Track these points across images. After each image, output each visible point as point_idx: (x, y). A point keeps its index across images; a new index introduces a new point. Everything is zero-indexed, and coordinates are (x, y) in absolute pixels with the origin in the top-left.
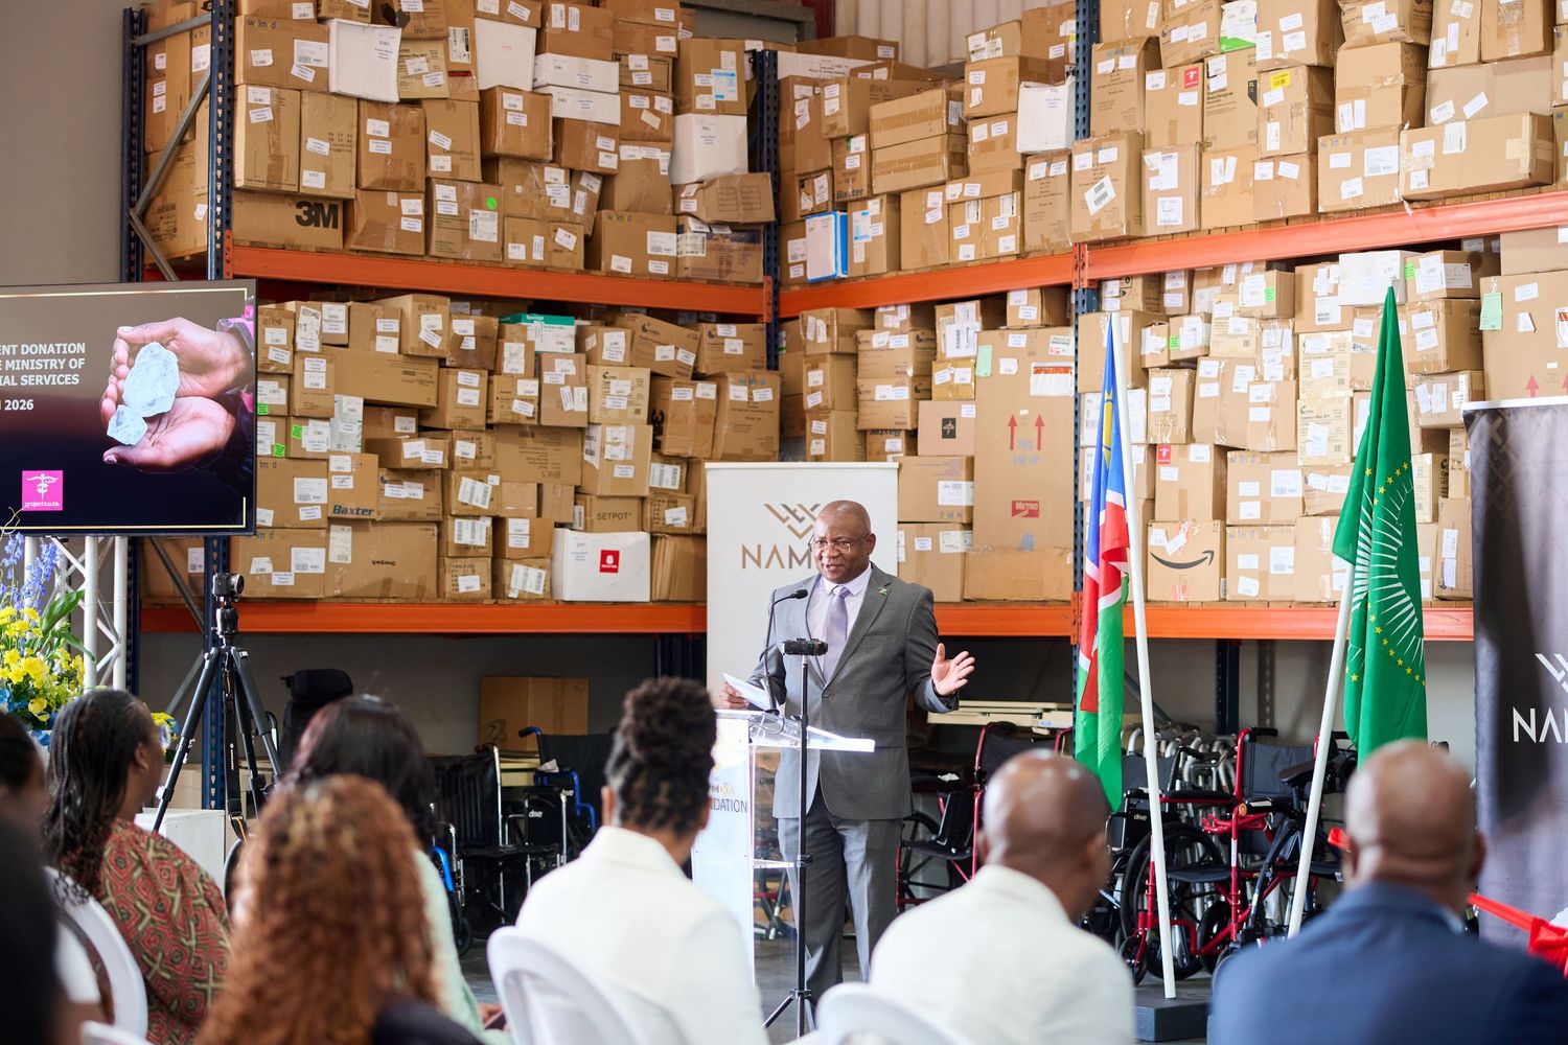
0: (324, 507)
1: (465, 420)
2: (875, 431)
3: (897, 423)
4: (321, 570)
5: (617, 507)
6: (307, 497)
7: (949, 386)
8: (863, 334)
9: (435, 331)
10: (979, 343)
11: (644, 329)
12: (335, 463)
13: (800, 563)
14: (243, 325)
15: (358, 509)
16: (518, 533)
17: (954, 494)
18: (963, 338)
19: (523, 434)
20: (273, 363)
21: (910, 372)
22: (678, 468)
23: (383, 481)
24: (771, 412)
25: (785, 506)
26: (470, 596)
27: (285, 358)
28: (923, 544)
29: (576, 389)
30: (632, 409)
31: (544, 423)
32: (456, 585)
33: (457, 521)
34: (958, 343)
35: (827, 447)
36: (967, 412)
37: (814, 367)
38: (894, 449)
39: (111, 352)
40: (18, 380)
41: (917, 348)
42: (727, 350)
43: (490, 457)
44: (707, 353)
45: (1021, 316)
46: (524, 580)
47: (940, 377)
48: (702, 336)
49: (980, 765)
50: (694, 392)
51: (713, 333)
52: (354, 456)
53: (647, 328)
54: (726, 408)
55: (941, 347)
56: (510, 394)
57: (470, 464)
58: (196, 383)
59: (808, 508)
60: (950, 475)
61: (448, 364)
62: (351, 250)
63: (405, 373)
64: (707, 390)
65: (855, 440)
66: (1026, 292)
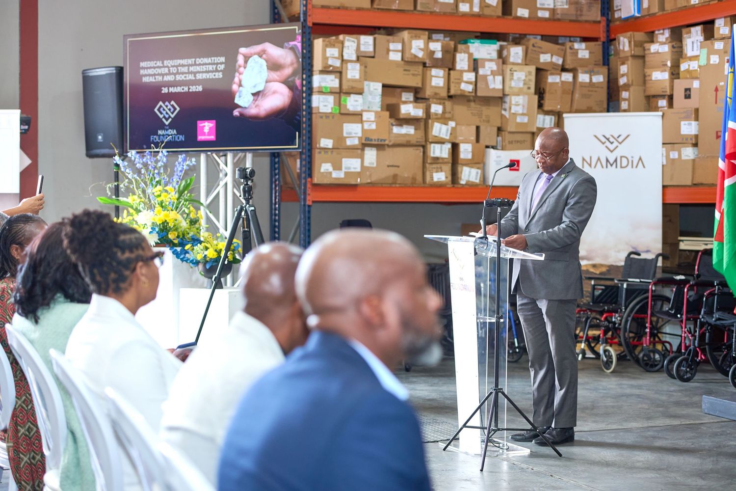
0: (360, 138)
1: (436, 94)
2: (654, 96)
3: (663, 92)
4: (359, 170)
5: (519, 137)
6: (350, 133)
7: (688, 71)
8: (647, 45)
9: (420, 49)
10: (701, 47)
11: (533, 46)
12: (365, 116)
13: (611, 165)
14: (296, 45)
15: (378, 139)
16: (466, 151)
17: (689, 128)
18: (695, 45)
19: (469, 101)
20: (331, 66)
21: (669, 64)
22: (553, 117)
23: (393, 125)
24: (602, 88)
25: (604, 136)
26: (440, 183)
27: (338, 63)
28: (674, 155)
29: (496, 77)
30: (526, 87)
31: (479, 94)
32: (432, 177)
33: (432, 145)
34: (693, 48)
35: (629, 105)
36: (696, 84)
37: (623, 64)
38: (662, 106)
39: (236, 61)
40: (195, 76)
41: (672, 52)
42: (580, 56)
43: (450, 113)
44: (569, 58)
45: (721, 32)
46: (469, 175)
47: (683, 67)
48: (566, 49)
49: (698, 271)
50: (561, 78)
51: (572, 47)
52: (376, 112)
53: (535, 45)
54: (578, 85)
55: (685, 51)
56: (460, 80)
57: (439, 116)
58: (275, 75)
59: (616, 137)
60: (687, 118)
61: (427, 65)
62: (375, 9)
63: (405, 70)
64: (568, 77)
65: (644, 101)
66: (723, 19)
